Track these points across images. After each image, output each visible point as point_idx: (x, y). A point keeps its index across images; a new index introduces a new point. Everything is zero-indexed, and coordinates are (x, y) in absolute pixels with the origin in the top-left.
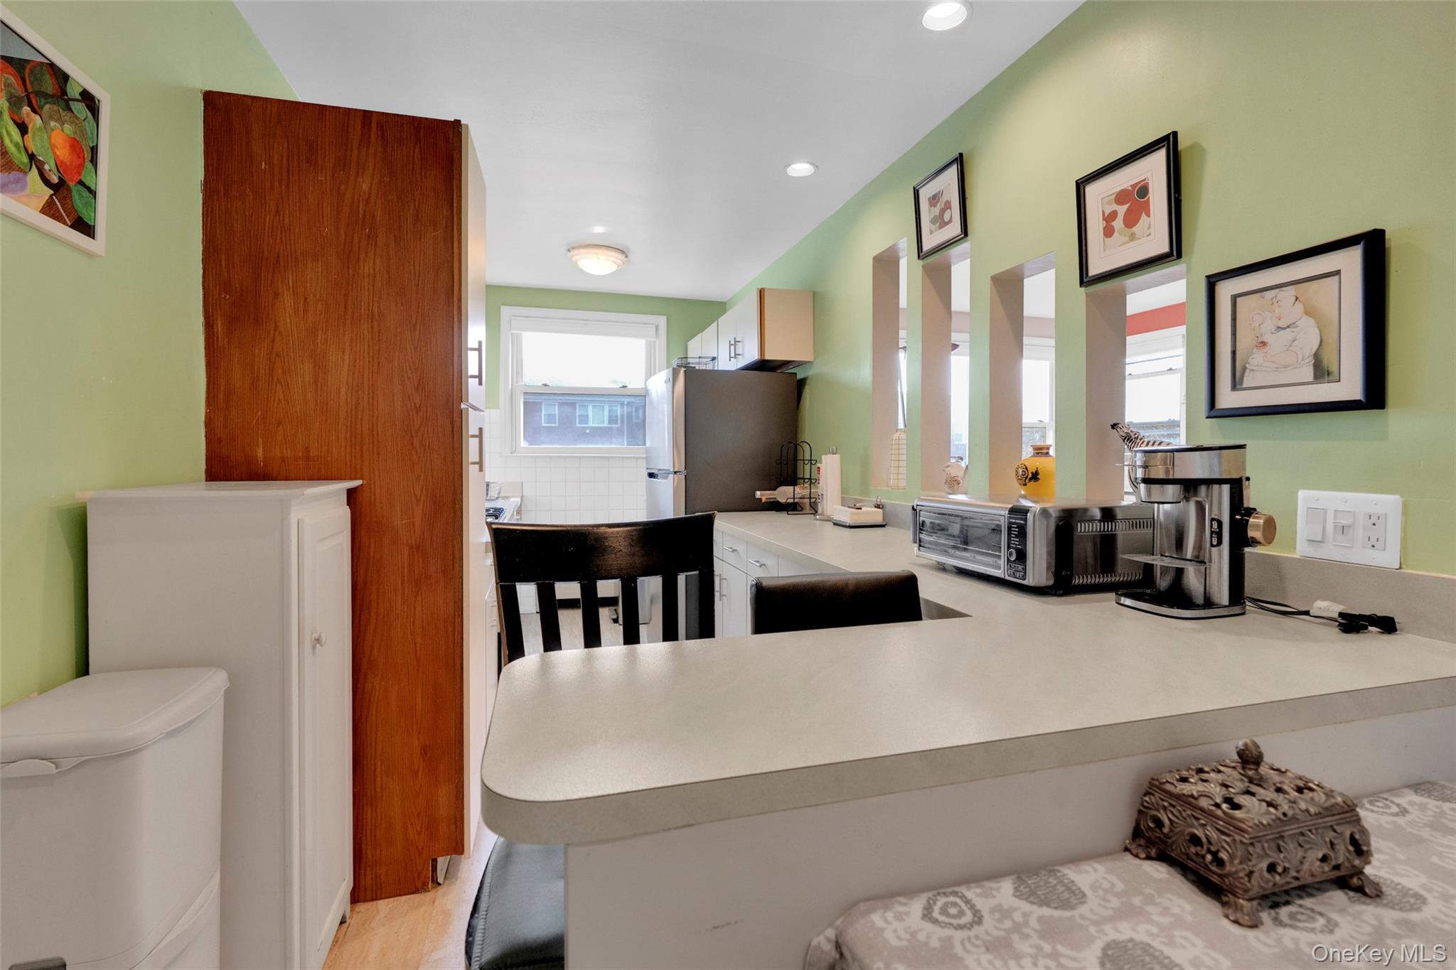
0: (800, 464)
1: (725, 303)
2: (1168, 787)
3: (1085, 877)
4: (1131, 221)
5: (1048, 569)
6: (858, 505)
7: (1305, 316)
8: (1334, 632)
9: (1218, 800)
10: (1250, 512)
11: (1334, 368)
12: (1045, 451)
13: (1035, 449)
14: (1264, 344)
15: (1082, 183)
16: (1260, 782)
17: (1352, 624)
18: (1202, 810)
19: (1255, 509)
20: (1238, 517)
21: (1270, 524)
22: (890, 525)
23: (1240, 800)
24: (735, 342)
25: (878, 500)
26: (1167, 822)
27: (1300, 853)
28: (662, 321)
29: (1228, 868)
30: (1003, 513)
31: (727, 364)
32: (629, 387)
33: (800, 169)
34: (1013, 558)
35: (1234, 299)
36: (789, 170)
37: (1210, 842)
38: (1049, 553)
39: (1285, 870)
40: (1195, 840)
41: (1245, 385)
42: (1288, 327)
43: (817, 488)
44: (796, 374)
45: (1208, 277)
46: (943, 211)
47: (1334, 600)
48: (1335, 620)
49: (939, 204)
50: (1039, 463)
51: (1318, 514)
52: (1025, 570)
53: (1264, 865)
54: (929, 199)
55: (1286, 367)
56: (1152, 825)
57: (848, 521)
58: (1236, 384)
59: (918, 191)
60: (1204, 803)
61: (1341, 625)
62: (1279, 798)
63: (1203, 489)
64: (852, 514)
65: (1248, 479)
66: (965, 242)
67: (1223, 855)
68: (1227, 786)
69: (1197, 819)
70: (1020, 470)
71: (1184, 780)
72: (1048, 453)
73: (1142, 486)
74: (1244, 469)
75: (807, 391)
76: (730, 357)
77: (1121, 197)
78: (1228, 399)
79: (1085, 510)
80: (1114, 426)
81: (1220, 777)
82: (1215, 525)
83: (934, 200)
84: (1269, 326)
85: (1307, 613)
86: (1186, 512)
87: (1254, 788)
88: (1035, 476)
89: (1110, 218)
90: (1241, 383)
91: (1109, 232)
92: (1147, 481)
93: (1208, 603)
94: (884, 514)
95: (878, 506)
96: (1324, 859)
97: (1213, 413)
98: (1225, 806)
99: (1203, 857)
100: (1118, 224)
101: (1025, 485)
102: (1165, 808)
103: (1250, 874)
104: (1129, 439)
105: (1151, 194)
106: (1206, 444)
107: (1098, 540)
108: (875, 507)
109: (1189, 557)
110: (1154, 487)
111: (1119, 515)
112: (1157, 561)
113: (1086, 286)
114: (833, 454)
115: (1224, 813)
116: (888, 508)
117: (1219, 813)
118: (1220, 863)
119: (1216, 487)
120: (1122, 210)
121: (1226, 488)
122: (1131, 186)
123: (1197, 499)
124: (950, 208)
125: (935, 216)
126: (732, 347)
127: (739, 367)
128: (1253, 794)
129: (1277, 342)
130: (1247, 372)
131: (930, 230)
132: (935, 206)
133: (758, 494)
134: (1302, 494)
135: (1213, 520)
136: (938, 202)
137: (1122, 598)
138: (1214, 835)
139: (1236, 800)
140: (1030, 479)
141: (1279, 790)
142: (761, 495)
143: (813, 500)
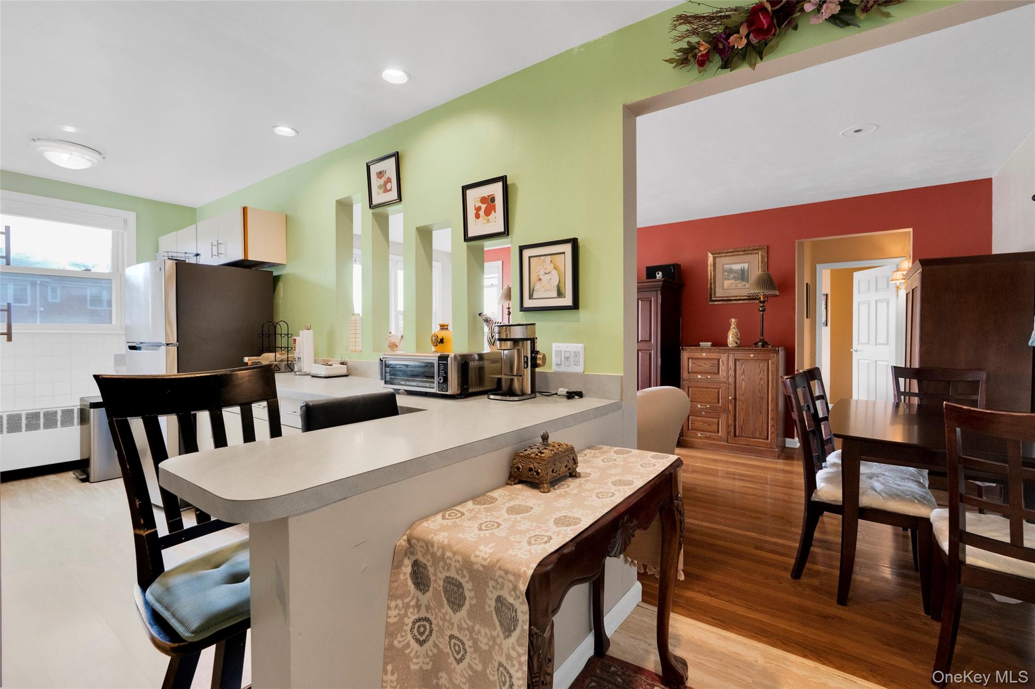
0: (278, 337)
1: (196, 209)
2: (521, 454)
3: (495, 494)
4: (488, 213)
5: (458, 385)
6: (329, 363)
7: (554, 270)
8: (565, 399)
9: (537, 453)
10: (537, 352)
11: (563, 292)
12: (446, 327)
13: (441, 326)
14: (540, 279)
15: (465, 188)
16: (548, 445)
17: (570, 395)
18: (532, 458)
19: (539, 351)
20: (533, 355)
21: (544, 357)
22: (351, 375)
23: (544, 451)
24: (218, 244)
25: (343, 359)
26: (521, 467)
27: (560, 465)
28: (131, 216)
29: (541, 475)
30: (435, 358)
31: (208, 259)
32: (93, 271)
33: (284, 131)
34: (442, 381)
35: (530, 258)
36: (276, 129)
37: (535, 468)
38: (458, 377)
39: (556, 470)
40: (531, 469)
41: (534, 297)
42: (549, 273)
43: (293, 353)
44: (272, 272)
45: (520, 246)
46: (386, 183)
47: (564, 387)
48: (565, 396)
49: (383, 178)
50: (442, 334)
51: (559, 353)
52: (447, 387)
53: (551, 470)
54: (377, 173)
55: (548, 290)
56: (516, 470)
57: (323, 374)
58: (531, 297)
59: (369, 166)
60: (533, 455)
61: (567, 396)
62: (554, 448)
63: (521, 343)
64: (326, 369)
65: (536, 338)
66: (399, 204)
67: (539, 471)
68: (539, 449)
69: (531, 462)
70: (434, 338)
71: (526, 450)
72: (447, 328)
73: (498, 343)
74: (535, 334)
75: (281, 285)
76: (212, 255)
77: (483, 200)
78: (528, 303)
79: (471, 355)
80: (480, 314)
81: (536, 447)
82: (525, 358)
83: (380, 174)
84: (542, 272)
85: (556, 394)
86: (514, 353)
87: (547, 447)
88: (442, 341)
89: (478, 209)
90: (533, 296)
91: (477, 216)
92: (500, 340)
93: (523, 394)
94: (347, 368)
95: (342, 363)
96: (566, 466)
97: (523, 309)
98: (539, 454)
99: (533, 474)
100: (482, 213)
101: (436, 346)
102: (520, 462)
103: (547, 475)
104: (487, 321)
105: (496, 202)
106: (521, 323)
107: (477, 370)
108: (341, 364)
109: (515, 374)
110: (503, 342)
111: (486, 357)
112: (503, 377)
113: (467, 242)
114: (308, 329)
115: (539, 456)
116: (349, 364)
117: (537, 457)
118: (538, 473)
119: (525, 342)
120: (484, 206)
121: (529, 342)
122: (488, 196)
123: (518, 348)
124: (391, 182)
125: (381, 185)
126: (215, 248)
127: (220, 264)
128: (547, 449)
129: (545, 278)
130: (535, 291)
131: (378, 193)
132: (381, 179)
133: (246, 359)
134: (554, 344)
135: (525, 356)
136: (383, 176)
137: (490, 396)
138: (536, 465)
139: (542, 452)
140: (439, 343)
141: (553, 446)
142: (249, 360)
143: (289, 362)
